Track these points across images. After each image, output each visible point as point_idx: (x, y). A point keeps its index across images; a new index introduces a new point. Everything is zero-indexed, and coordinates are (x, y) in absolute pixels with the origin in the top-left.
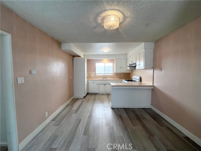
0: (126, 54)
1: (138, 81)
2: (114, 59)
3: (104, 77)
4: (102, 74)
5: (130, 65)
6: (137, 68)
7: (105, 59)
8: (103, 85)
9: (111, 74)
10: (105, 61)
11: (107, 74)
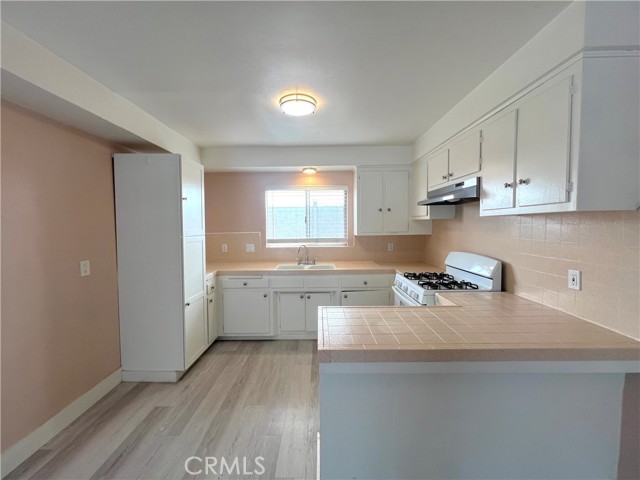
0: (410, 144)
1: (487, 285)
2: (351, 172)
3: (306, 256)
4: (296, 241)
5: (431, 195)
6: (487, 208)
7: (308, 171)
8: (298, 296)
9: (337, 240)
10: (310, 180)
11: (317, 240)
